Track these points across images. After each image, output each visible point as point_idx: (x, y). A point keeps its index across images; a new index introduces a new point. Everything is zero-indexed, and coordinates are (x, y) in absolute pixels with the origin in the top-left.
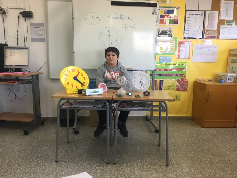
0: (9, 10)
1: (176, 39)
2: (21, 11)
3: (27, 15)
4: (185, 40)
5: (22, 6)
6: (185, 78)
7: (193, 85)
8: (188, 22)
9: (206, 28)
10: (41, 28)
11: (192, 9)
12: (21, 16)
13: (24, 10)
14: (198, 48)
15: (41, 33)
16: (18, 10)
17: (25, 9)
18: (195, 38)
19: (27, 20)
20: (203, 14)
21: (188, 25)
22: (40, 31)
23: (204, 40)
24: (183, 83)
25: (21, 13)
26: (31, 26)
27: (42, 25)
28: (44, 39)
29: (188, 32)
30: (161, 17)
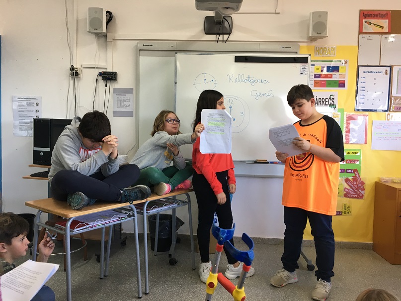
0: (84, 70)
1: (341, 111)
2: (101, 71)
3: (109, 77)
4: (358, 113)
5: (102, 64)
6: (359, 176)
7: (374, 188)
8: (363, 85)
9: (394, 93)
10: (128, 95)
11: (369, 64)
12: (100, 78)
13: (105, 70)
14: (382, 127)
15: (128, 104)
16: (97, 70)
17: (107, 68)
18: (376, 111)
19: (108, 85)
20: (389, 72)
21: (363, 89)
22: (127, 100)
23: (392, 114)
24: (357, 184)
25: (100, 74)
26: (114, 93)
27: (129, 91)
28: (132, 112)
29: (362, 101)
30: (316, 76)
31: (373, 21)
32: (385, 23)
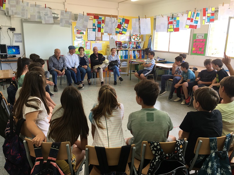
0: (3, 27)
1: (84, 40)
3: (13, 29)
4: (88, 41)
5: (9, 25)
8: (89, 34)
9: (96, 36)
10: (20, 36)
11: (90, 28)
12: (9, 31)
13: (10, 27)
15: (20, 38)
16: (7, 27)
18: (92, 40)
19: (13, 32)
23: (96, 41)
25: (9, 28)
27: (20, 34)
28: (22, 41)
29: (89, 38)
30: (77, 31)
31: (90, 16)
32: (93, 17)
